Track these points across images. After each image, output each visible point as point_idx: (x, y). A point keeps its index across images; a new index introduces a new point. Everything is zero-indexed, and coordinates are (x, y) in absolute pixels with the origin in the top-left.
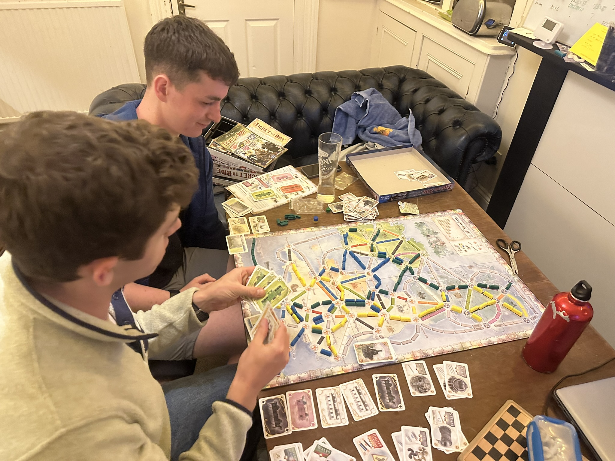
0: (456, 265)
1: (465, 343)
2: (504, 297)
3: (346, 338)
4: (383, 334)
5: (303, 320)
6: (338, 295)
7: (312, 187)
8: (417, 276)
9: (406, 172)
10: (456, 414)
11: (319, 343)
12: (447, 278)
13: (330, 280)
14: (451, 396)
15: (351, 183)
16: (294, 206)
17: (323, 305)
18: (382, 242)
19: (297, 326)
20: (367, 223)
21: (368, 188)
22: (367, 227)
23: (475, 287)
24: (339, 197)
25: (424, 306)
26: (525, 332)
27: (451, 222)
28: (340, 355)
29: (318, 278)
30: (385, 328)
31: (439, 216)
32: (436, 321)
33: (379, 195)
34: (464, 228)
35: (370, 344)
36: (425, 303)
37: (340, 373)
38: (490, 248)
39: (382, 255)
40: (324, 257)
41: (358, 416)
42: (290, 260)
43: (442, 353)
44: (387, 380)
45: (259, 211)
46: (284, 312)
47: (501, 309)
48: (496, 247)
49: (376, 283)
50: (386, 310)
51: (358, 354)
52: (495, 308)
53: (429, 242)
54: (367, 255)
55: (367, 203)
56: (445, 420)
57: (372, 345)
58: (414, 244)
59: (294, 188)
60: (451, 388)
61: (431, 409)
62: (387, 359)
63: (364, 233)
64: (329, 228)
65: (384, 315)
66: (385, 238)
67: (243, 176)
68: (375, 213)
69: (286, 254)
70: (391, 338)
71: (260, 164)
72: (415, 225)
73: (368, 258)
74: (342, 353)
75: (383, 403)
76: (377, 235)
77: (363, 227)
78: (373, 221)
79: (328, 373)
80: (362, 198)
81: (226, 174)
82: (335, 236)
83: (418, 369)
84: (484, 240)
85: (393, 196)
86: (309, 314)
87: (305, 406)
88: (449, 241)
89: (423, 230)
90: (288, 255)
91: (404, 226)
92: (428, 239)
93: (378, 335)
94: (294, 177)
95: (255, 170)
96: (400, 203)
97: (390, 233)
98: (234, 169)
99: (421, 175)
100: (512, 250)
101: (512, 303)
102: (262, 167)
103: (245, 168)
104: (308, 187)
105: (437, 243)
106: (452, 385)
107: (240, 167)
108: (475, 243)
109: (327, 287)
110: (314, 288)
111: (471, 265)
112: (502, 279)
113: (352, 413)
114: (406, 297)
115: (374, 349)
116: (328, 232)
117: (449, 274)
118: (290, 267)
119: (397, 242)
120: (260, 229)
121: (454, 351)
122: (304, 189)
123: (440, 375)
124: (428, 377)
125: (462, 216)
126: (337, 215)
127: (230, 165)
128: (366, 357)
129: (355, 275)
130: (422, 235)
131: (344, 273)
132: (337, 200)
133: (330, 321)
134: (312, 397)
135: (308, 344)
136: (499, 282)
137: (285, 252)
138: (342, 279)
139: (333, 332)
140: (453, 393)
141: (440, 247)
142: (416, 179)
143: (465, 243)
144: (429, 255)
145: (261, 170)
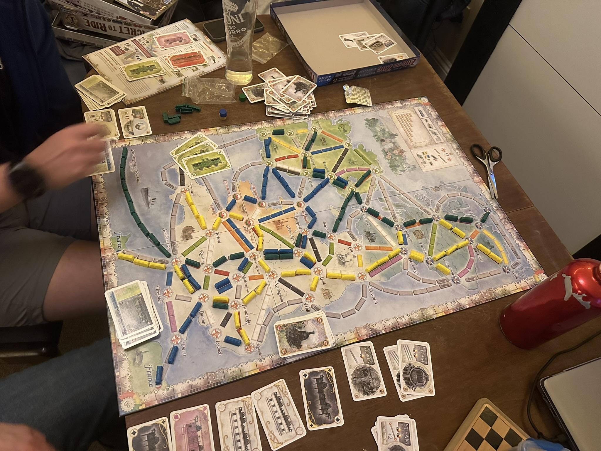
0: (418, 186)
1: (427, 309)
2: (479, 234)
3: (263, 313)
4: (316, 303)
5: (200, 288)
6: (254, 241)
7: (219, 58)
8: (366, 206)
9: (356, 35)
10: (413, 424)
11: (224, 324)
12: (405, 207)
13: (243, 217)
14: (407, 396)
15: (278, 52)
16: (190, 90)
17: (231, 260)
18: (320, 152)
19: (191, 298)
20: (300, 120)
21: (302, 61)
22: (300, 128)
23: (441, 222)
24: (259, 75)
25: (373, 254)
26: (504, 287)
27: (414, 117)
28: (254, 343)
29: (225, 215)
30: (320, 291)
31: (397, 107)
32: (388, 276)
33: (316, 75)
34: (430, 127)
35: (298, 322)
36: (376, 249)
37: (253, 373)
38: (462, 159)
39: (319, 174)
40: (235, 179)
41: (276, 442)
42: (183, 184)
43: (397, 327)
44: (320, 378)
45: (135, 99)
46: (170, 275)
47: (475, 254)
48: (470, 156)
49: (309, 219)
50: (322, 262)
51: (280, 342)
52: (467, 251)
53: (384, 151)
54: (298, 174)
55: (299, 87)
56: (398, 436)
57: (301, 324)
58: (363, 155)
59: (192, 59)
60: (407, 384)
61: (380, 419)
62: (321, 346)
63: (294, 136)
64: (243, 128)
65: (318, 272)
66: (324, 145)
67: (123, 32)
68: (311, 104)
69: (176, 174)
70: (327, 308)
71: (147, 13)
72: (366, 124)
73: (299, 179)
74: (257, 340)
75: (313, 417)
76: (313, 140)
77: (293, 126)
78: (307, 117)
79: (235, 374)
80: (292, 79)
81: (98, 28)
82: (252, 142)
83: (363, 356)
84: (455, 146)
85: (337, 76)
86: (209, 277)
87: (199, 433)
88: (411, 148)
89: (376, 132)
90: (179, 175)
91: (350, 125)
92: (382, 146)
93: (310, 305)
94: (192, 40)
95: (140, 23)
96: (346, 88)
97: (330, 136)
98: (109, 20)
99: (375, 41)
100: (490, 162)
101: (488, 243)
102: (150, 19)
103: (125, 19)
104: (213, 57)
105: (394, 152)
106: (409, 378)
107: (117, 18)
108: (443, 150)
109: (238, 229)
110: (218, 231)
111: (438, 185)
112: (476, 206)
113: (268, 438)
114: (350, 240)
115: (303, 330)
116: (241, 136)
117: (408, 200)
118: (182, 198)
119: (340, 151)
120: (135, 130)
121: (412, 323)
122: (206, 60)
123: (392, 363)
124: (377, 367)
125: (428, 108)
126: (256, 105)
127: (101, 13)
128: (290, 345)
129: (280, 207)
130: (374, 139)
131: (264, 204)
132: (256, 80)
133: (241, 286)
134: (209, 418)
135: (207, 328)
136: (473, 211)
137: (174, 170)
138: (261, 215)
139: (245, 304)
140: (410, 391)
141: (397, 158)
142: (368, 47)
143: (430, 151)
144: (382, 172)
145: (148, 22)
